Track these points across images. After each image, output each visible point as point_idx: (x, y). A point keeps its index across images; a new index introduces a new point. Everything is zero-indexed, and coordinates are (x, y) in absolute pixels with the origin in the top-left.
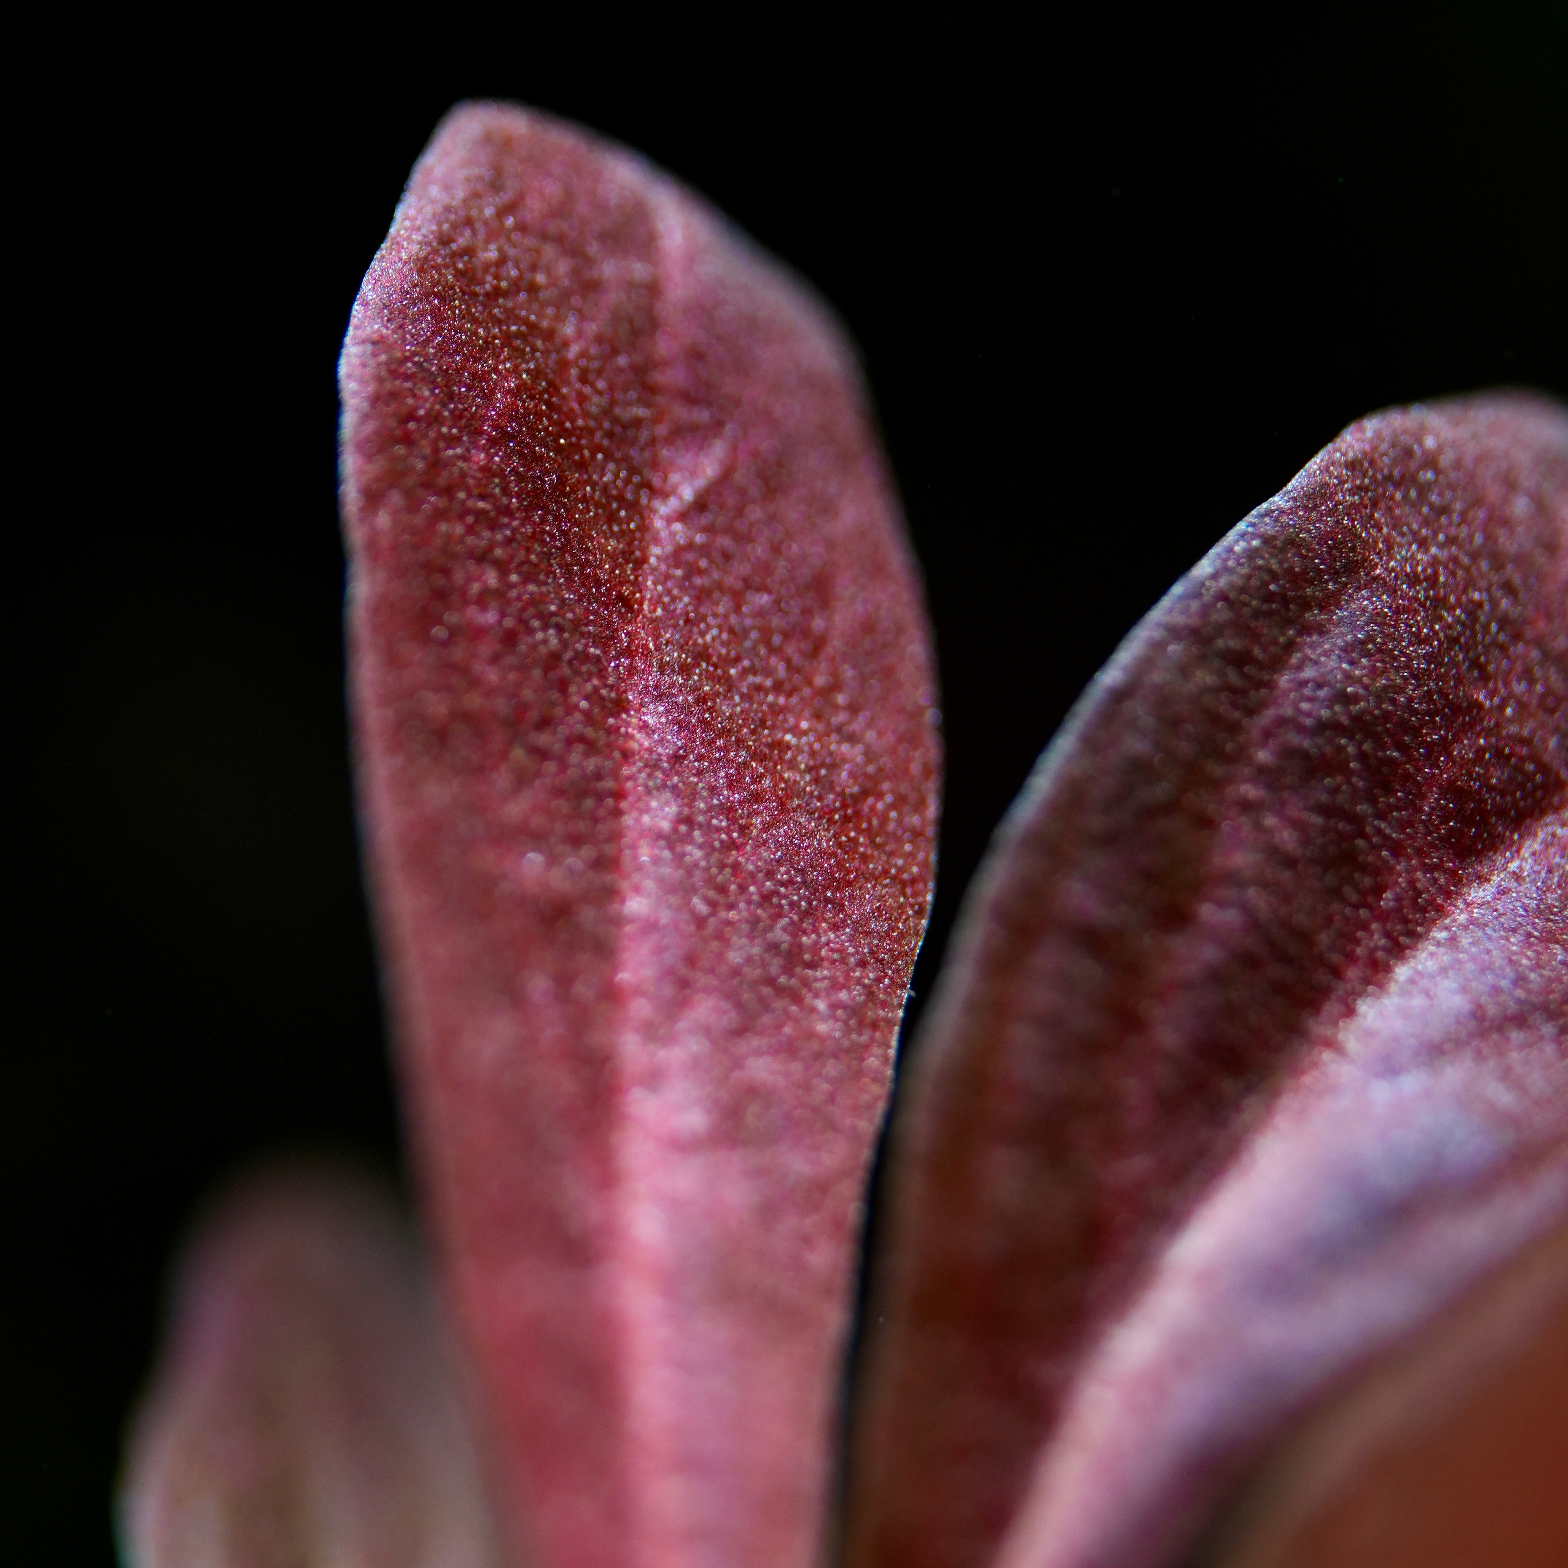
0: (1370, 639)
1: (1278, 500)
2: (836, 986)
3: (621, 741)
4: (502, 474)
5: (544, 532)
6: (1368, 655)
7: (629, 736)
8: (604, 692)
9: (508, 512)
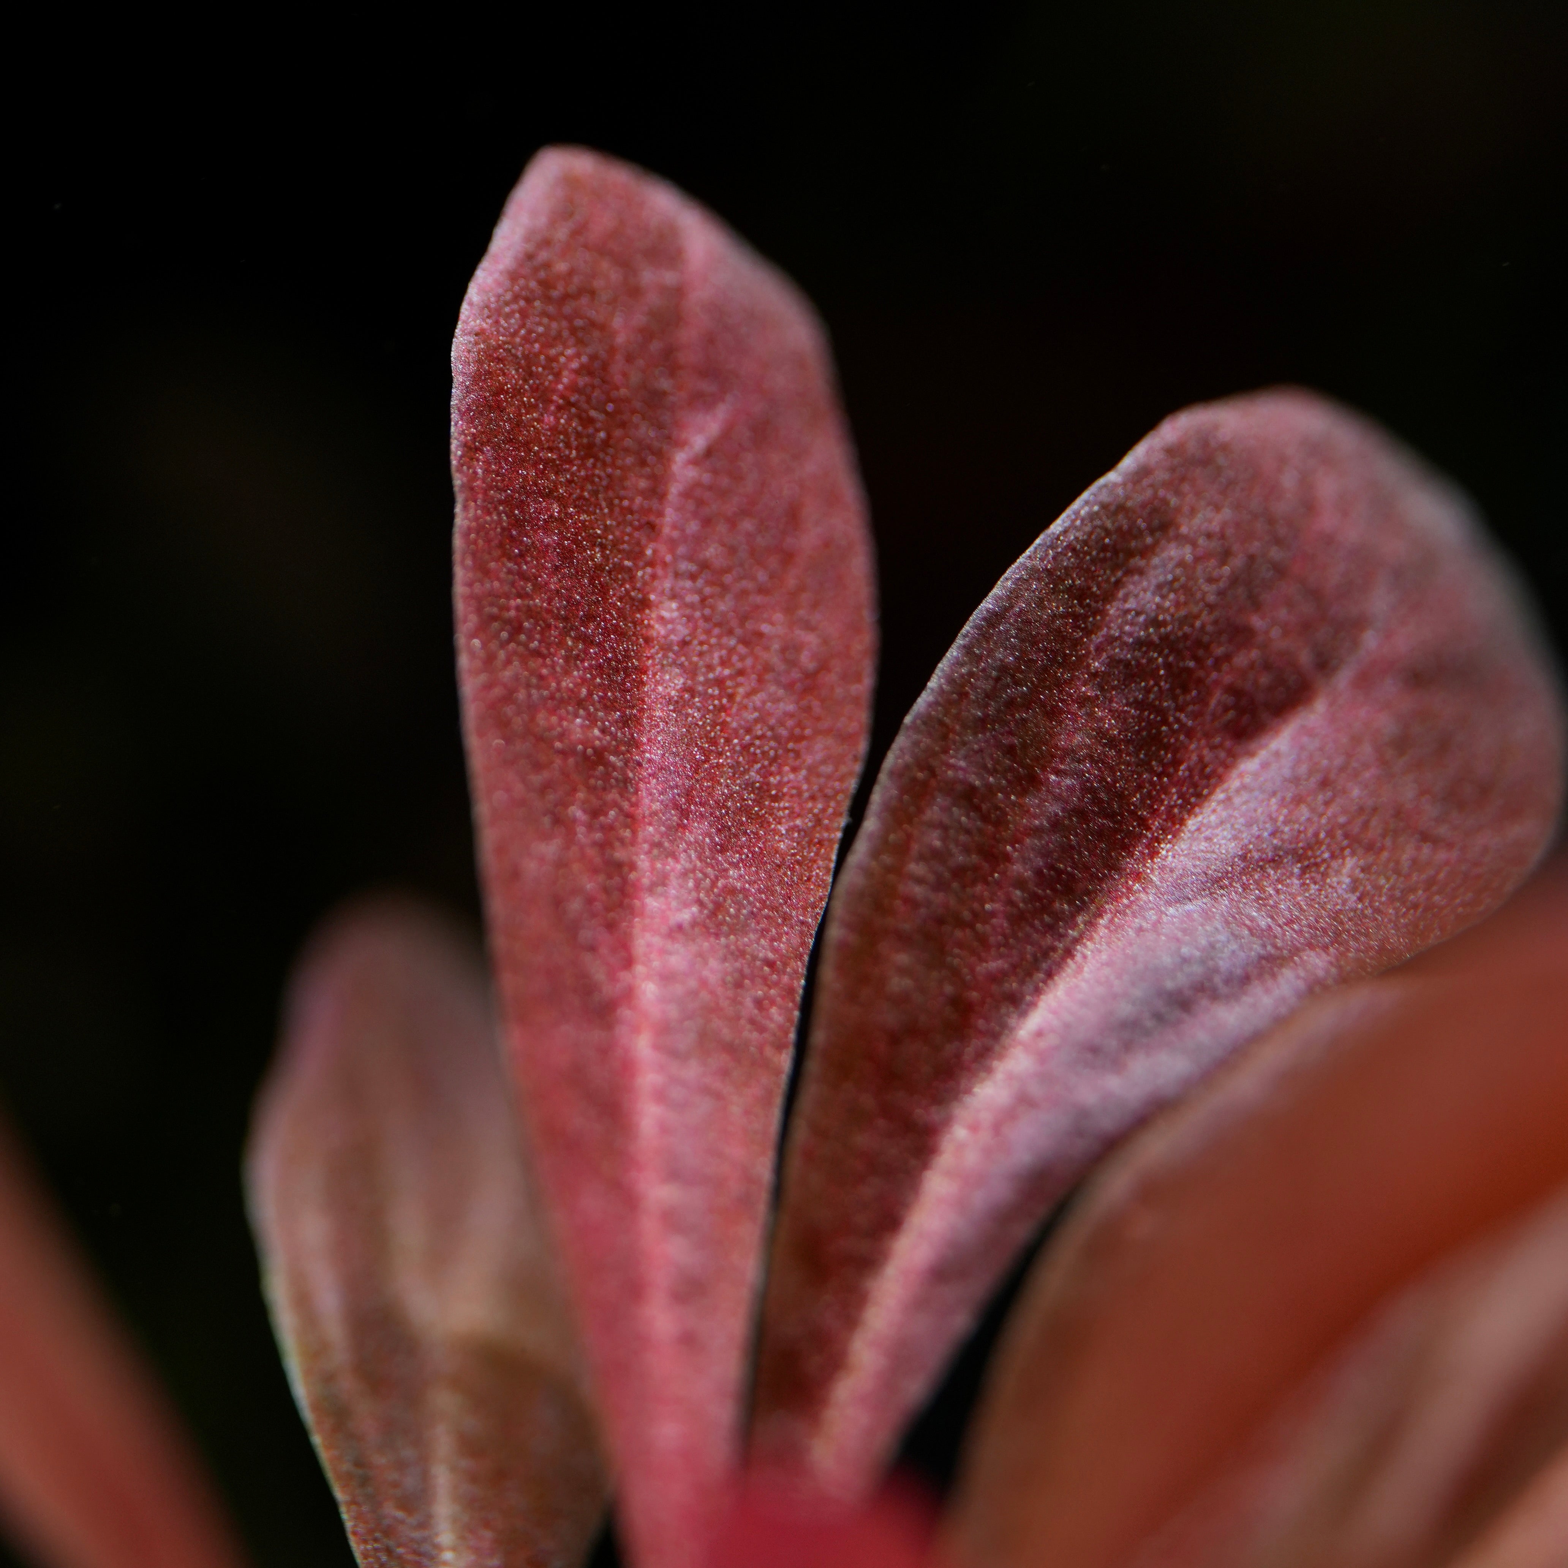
0: (1176, 579)
1: (1112, 477)
2: (793, 815)
3: (644, 631)
4: (565, 433)
5: (593, 475)
6: (1175, 591)
7: (649, 626)
8: (633, 594)
9: (570, 461)
